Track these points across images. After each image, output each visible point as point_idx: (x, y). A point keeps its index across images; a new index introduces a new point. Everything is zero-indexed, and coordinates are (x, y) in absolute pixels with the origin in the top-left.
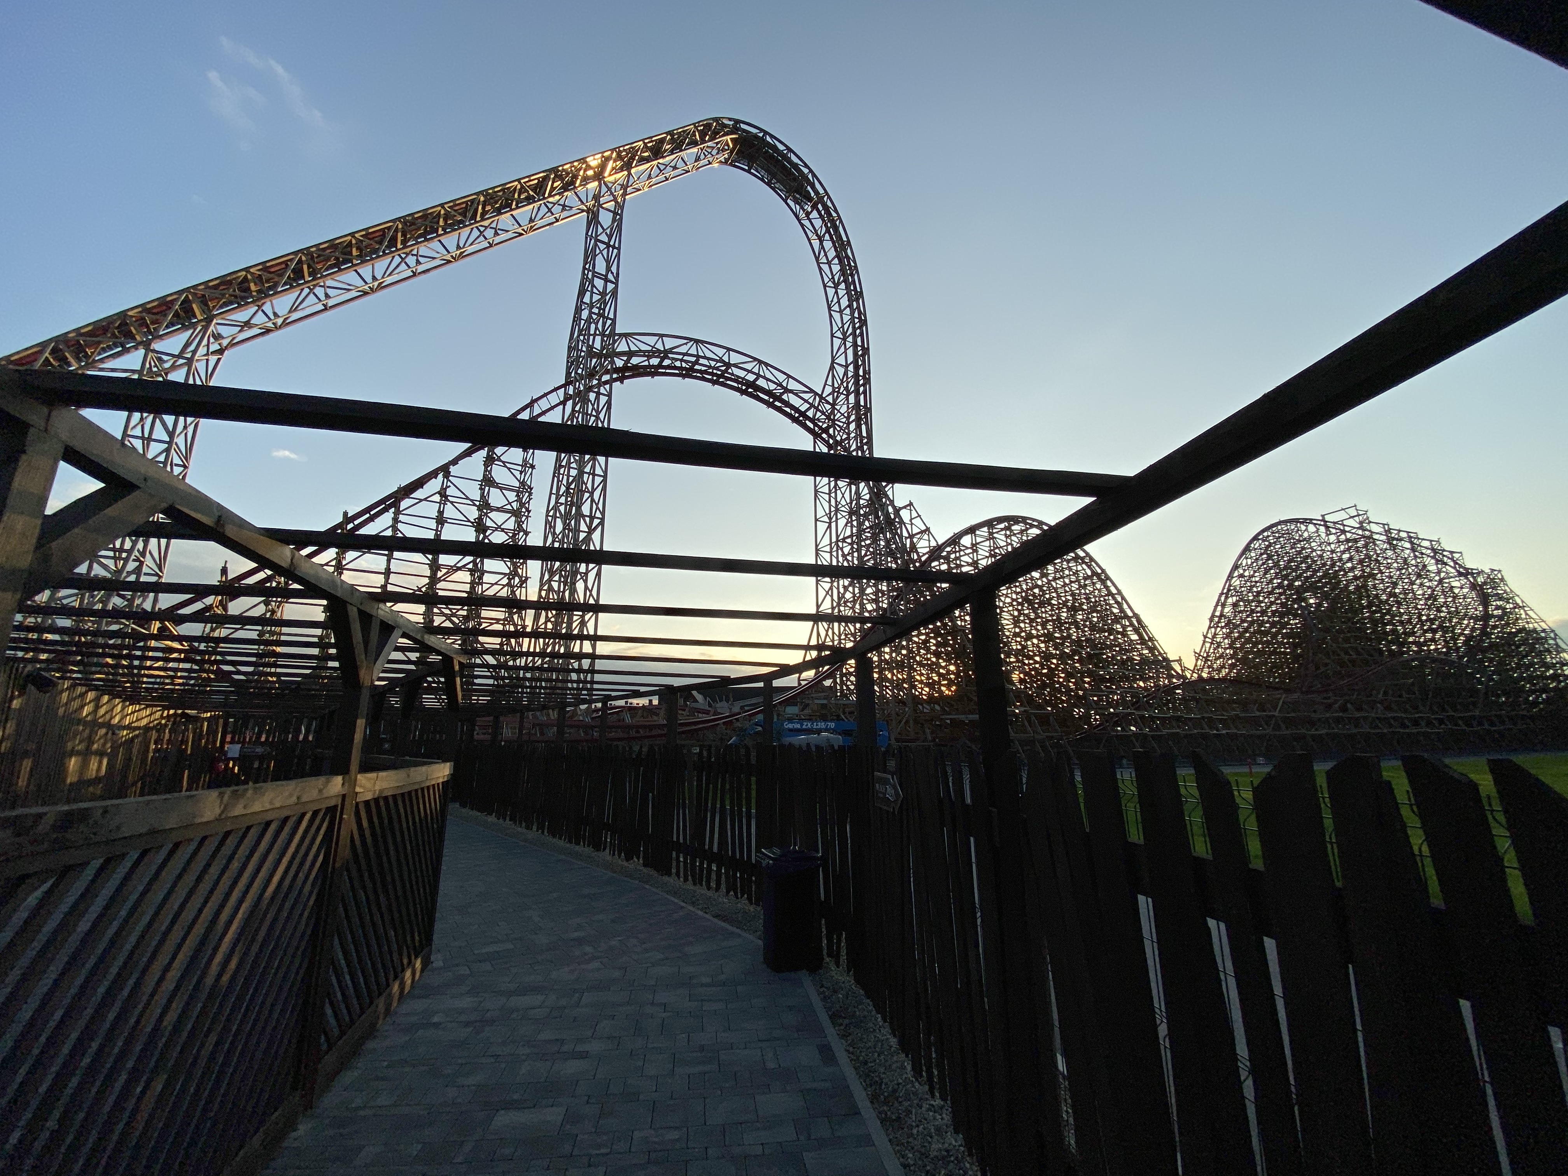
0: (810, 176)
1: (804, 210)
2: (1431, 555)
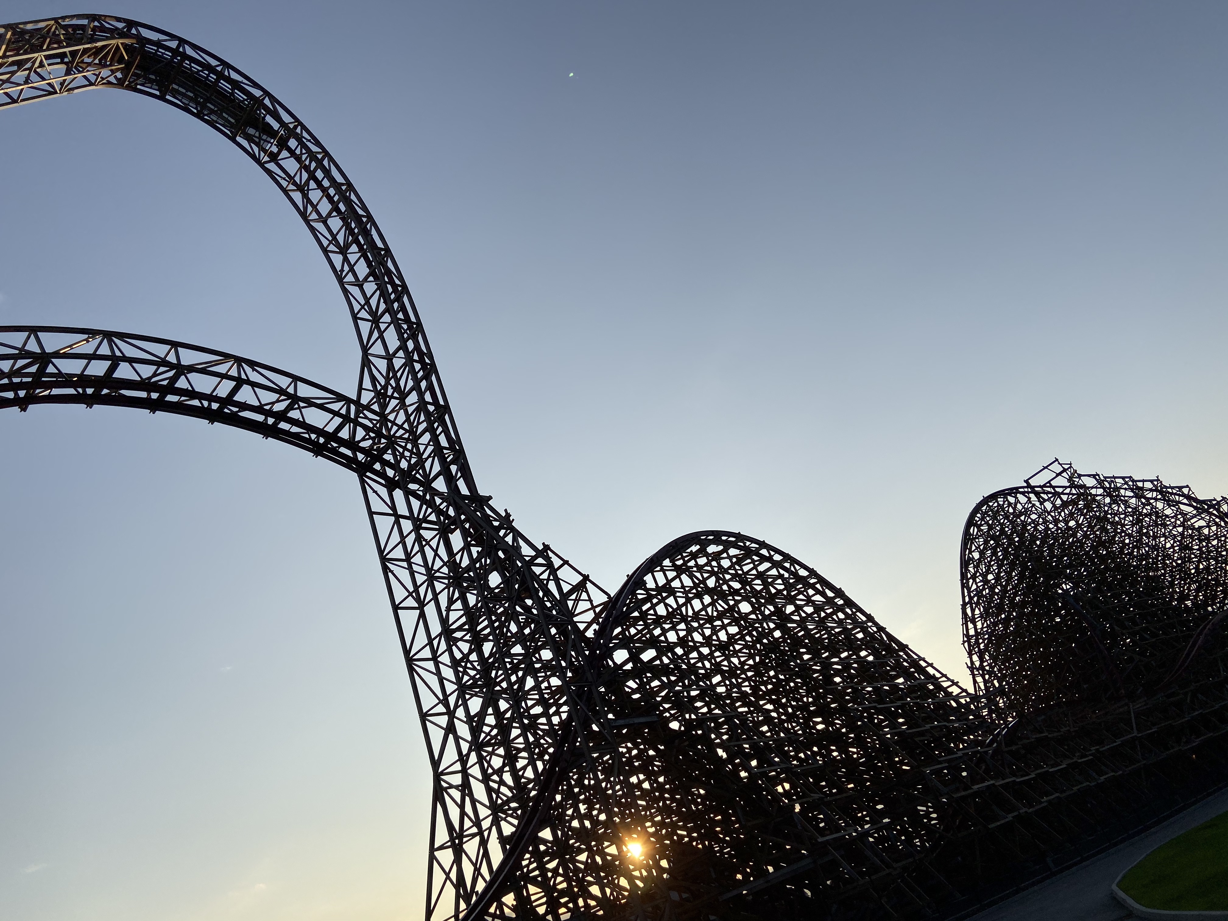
0: (267, 101)
1: (265, 151)
2: (1159, 497)
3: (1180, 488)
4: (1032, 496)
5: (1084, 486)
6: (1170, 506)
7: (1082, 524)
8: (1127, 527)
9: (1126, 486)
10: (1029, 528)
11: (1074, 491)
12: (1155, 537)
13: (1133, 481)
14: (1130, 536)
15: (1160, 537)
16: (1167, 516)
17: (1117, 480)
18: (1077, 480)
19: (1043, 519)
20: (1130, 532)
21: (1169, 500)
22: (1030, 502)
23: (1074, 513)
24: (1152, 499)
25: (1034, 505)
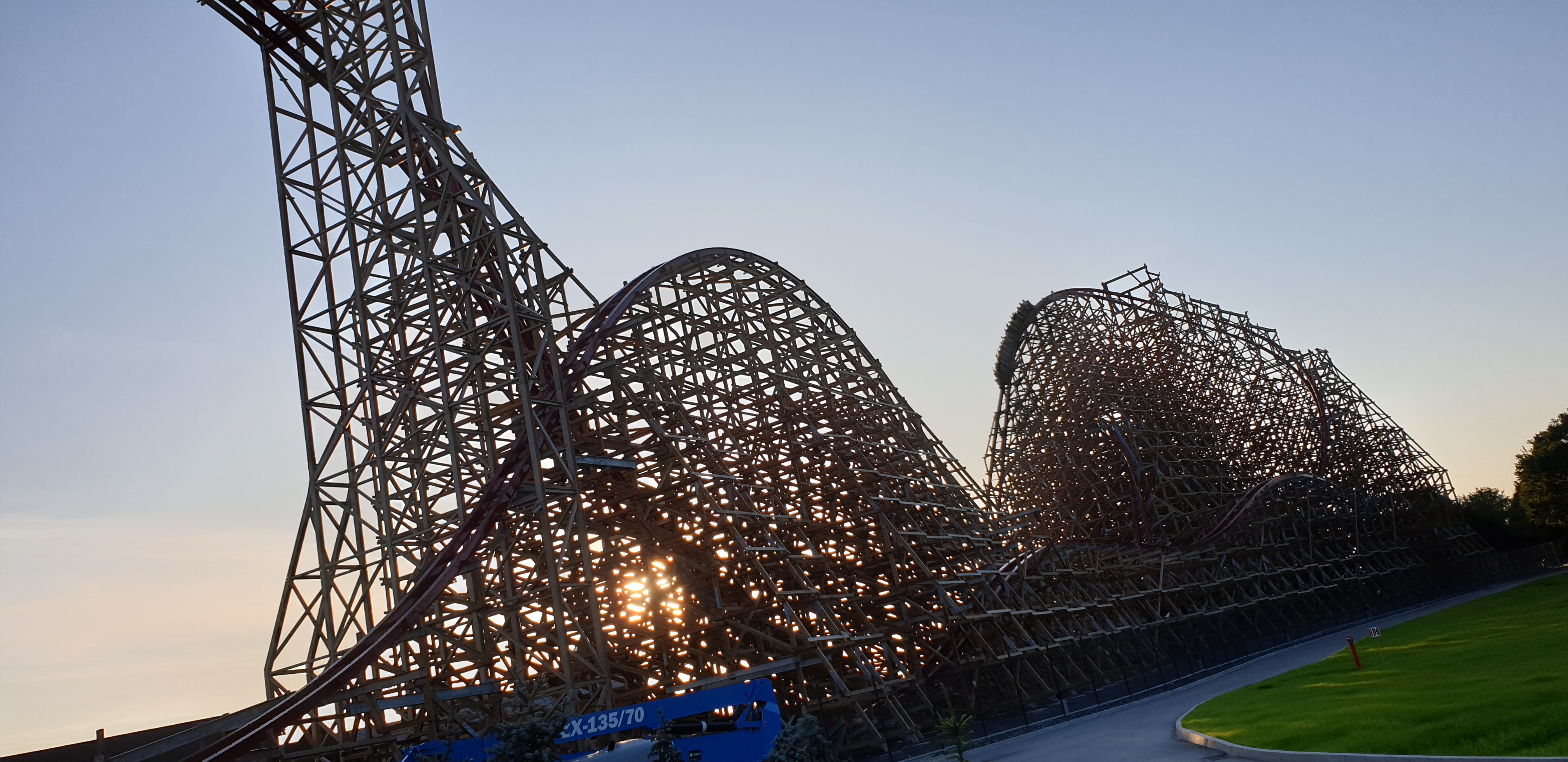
2: (1242, 336)
3: (1267, 331)
4: (1106, 303)
5: (1166, 306)
6: (1250, 348)
7: (1151, 348)
8: (1198, 362)
9: (1209, 315)
10: (1093, 339)
11: (1152, 309)
12: (1224, 380)
13: (1221, 312)
14: (1198, 373)
15: (1230, 381)
16: (1244, 360)
17: (1203, 306)
18: (1160, 295)
19: (1111, 332)
20: (1199, 368)
21: (1252, 342)
22: (1102, 311)
23: (1146, 334)
24: (1233, 336)
25: (1105, 314)
